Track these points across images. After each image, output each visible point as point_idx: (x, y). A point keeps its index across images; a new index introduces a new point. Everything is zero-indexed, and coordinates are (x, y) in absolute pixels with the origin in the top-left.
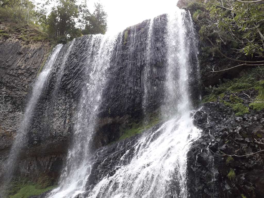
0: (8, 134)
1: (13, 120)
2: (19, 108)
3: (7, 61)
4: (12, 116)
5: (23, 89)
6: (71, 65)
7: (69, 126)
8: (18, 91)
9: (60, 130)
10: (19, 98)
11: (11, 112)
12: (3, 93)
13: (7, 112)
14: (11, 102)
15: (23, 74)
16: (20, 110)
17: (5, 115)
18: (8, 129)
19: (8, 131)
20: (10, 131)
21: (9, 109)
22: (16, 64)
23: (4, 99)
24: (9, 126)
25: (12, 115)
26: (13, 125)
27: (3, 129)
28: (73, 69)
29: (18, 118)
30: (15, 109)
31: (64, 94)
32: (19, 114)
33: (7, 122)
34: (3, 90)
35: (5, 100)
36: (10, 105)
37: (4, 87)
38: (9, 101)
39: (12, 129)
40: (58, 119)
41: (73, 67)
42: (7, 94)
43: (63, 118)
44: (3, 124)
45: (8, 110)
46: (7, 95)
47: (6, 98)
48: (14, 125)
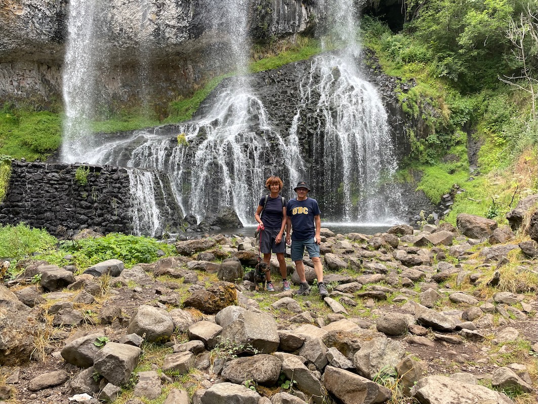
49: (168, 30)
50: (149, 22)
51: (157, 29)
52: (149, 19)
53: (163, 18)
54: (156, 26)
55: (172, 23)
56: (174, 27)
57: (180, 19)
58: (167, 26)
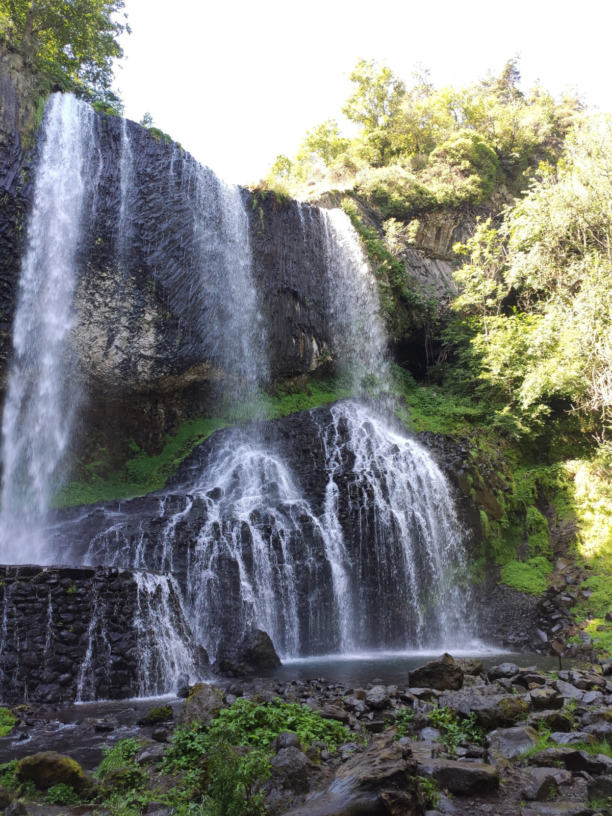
9: (88, 356)
43: (103, 329)
49: (142, 362)
50: (115, 351)
51: (125, 359)
52: (116, 347)
53: (137, 345)
54: (125, 356)
55: (149, 353)
56: (151, 358)
57: (160, 348)
58: (141, 356)
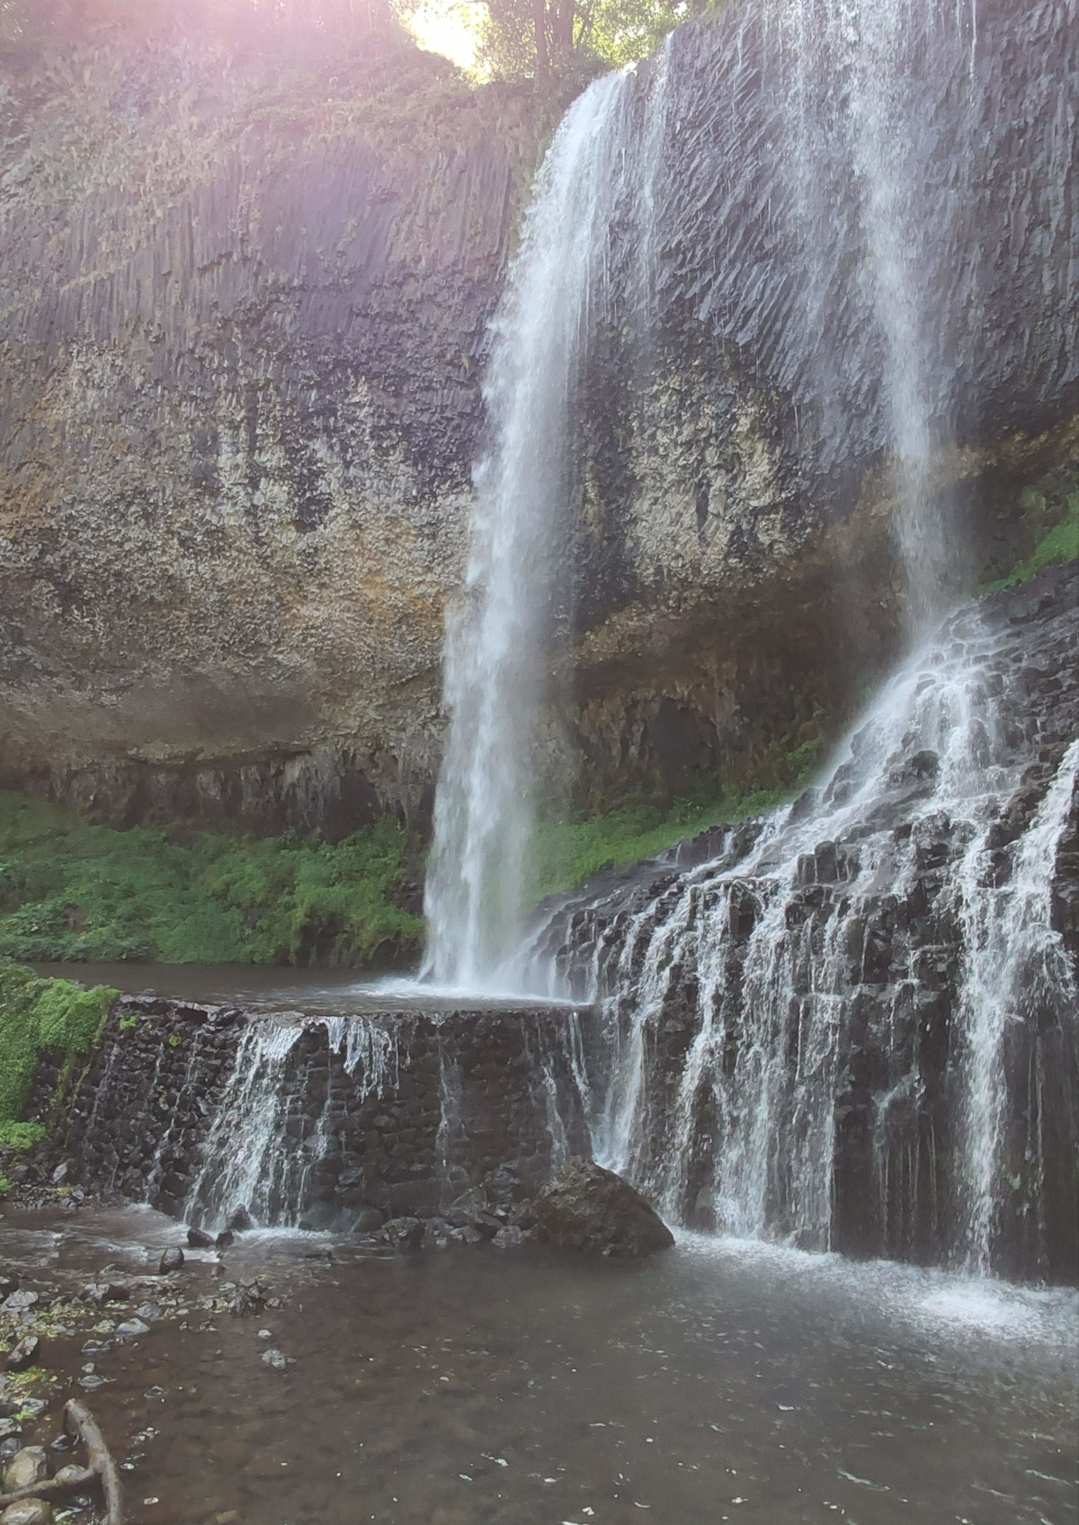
0: (422, 609)
1: (434, 536)
2: (453, 477)
3: (340, 247)
4: (426, 520)
5: (448, 378)
6: (693, 186)
7: (731, 527)
8: (428, 389)
9: (679, 556)
10: (441, 428)
11: (416, 502)
12: (361, 414)
13: (398, 502)
14: (407, 451)
15: (431, 298)
16: (456, 486)
17: (393, 521)
18: (420, 583)
19: (423, 595)
20: (433, 591)
21: (403, 488)
22: (385, 253)
23: (372, 444)
24: (420, 570)
25: (421, 515)
26: (439, 564)
27: (397, 589)
28: (706, 207)
29: (455, 523)
30: (432, 481)
31: (675, 361)
32: (455, 504)
33: (409, 553)
34: (357, 399)
35: (375, 449)
36: (402, 466)
37: (357, 382)
38: (394, 447)
39: (438, 583)
40: (656, 500)
41: (705, 199)
42: (380, 417)
43: (686, 492)
44: (392, 563)
45: (398, 495)
46: (383, 422)
47: (380, 438)
48: (445, 559)
49: (762, 524)
55: (765, 500)
56: (773, 507)
57: (781, 477)
